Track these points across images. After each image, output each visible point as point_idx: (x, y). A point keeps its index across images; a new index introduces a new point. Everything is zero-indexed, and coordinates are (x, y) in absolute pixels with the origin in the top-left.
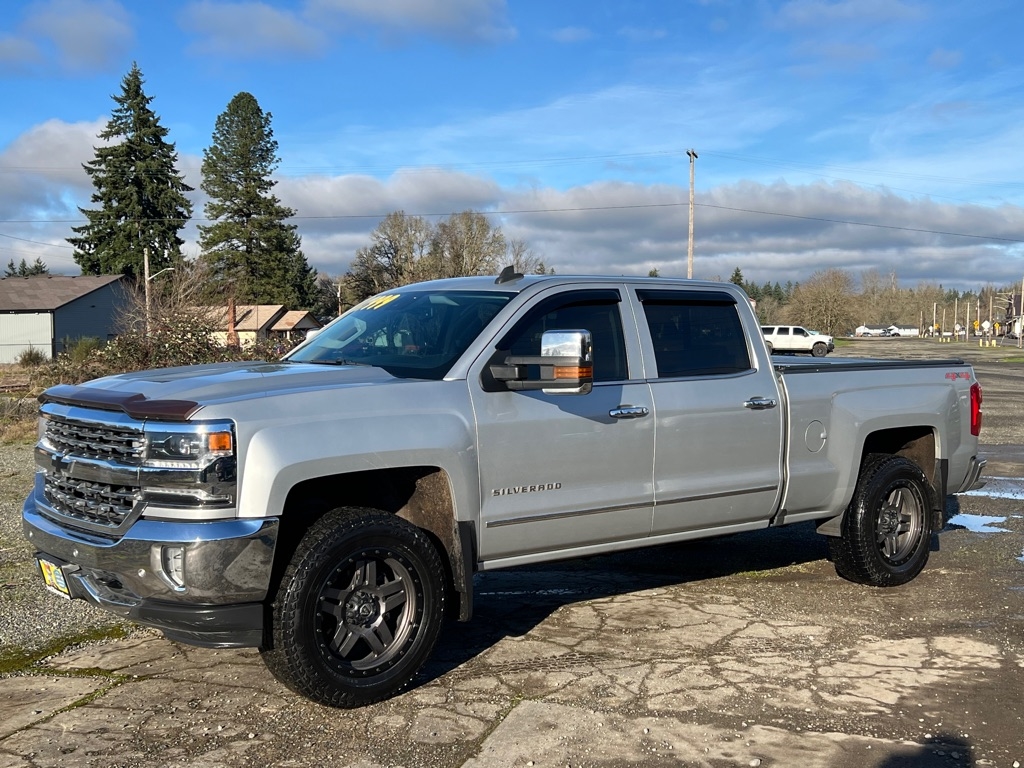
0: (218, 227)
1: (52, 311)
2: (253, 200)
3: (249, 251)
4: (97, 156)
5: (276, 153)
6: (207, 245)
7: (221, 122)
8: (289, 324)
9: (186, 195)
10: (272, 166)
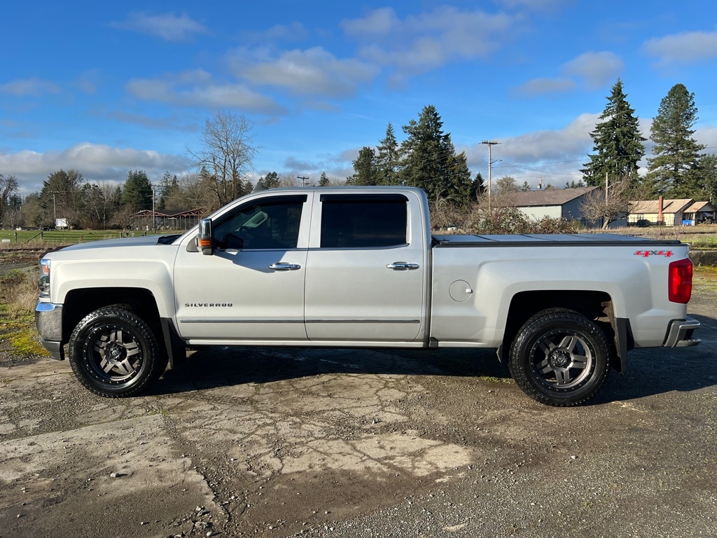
0: (658, 158)
1: (562, 205)
2: (680, 142)
3: (676, 170)
4: (597, 128)
5: (696, 115)
6: (652, 168)
7: (664, 102)
8: (695, 209)
9: (642, 143)
10: (693, 122)
